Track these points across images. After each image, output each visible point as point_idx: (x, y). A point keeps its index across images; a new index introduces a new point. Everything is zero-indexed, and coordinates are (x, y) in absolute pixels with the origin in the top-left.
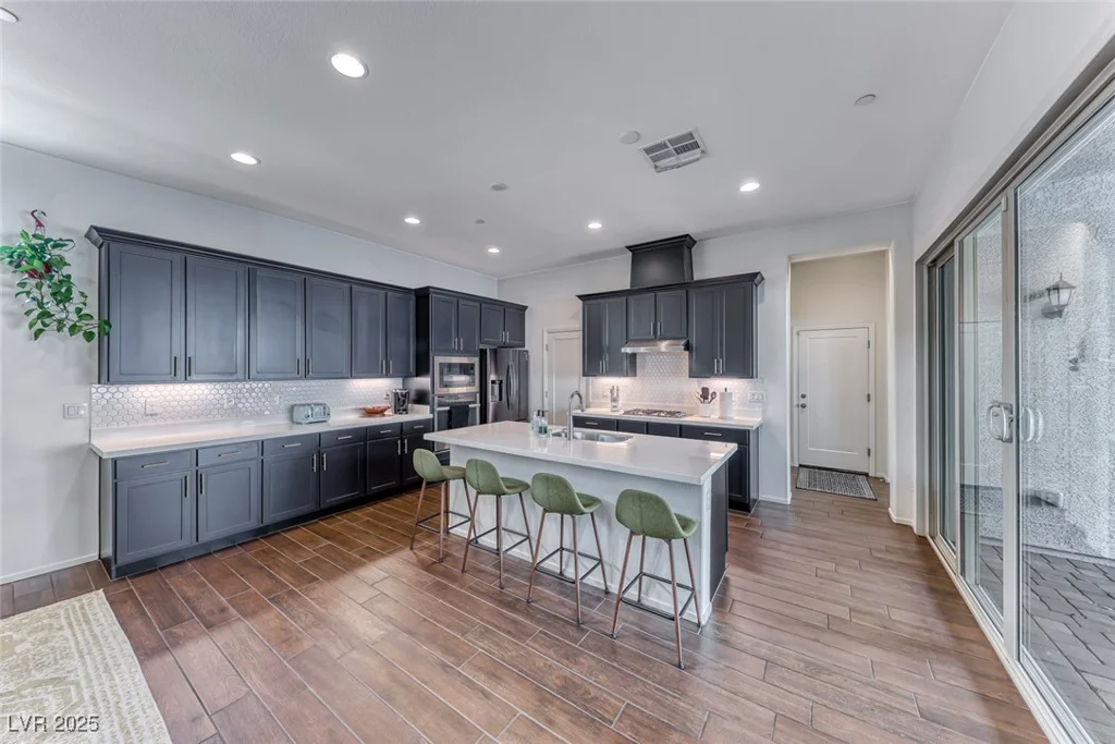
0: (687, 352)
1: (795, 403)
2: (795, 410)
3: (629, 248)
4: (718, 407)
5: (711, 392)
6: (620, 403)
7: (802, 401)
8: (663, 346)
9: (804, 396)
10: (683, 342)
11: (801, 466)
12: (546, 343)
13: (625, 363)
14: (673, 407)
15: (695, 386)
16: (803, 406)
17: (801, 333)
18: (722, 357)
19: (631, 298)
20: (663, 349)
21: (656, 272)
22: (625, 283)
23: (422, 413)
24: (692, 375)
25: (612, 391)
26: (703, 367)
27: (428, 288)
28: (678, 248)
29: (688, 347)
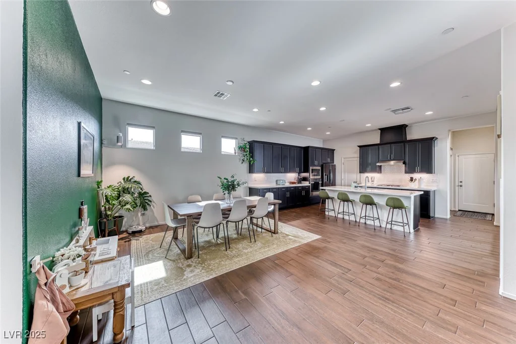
0: (404, 165)
1: (457, 184)
2: (457, 188)
3: (380, 129)
4: (417, 184)
5: (414, 179)
6: (375, 182)
7: (460, 184)
8: (392, 163)
9: (461, 182)
10: (402, 161)
11: (459, 210)
12: (343, 162)
13: (378, 168)
14: (397, 184)
15: (408, 176)
16: (461, 186)
17: (460, 156)
18: (419, 166)
19: (380, 146)
20: (393, 164)
21: (390, 137)
22: (378, 141)
23: (306, 184)
24: (406, 172)
25: (372, 178)
26: (410, 169)
27: (309, 147)
28: (401, 129)
29: (404, 163)
